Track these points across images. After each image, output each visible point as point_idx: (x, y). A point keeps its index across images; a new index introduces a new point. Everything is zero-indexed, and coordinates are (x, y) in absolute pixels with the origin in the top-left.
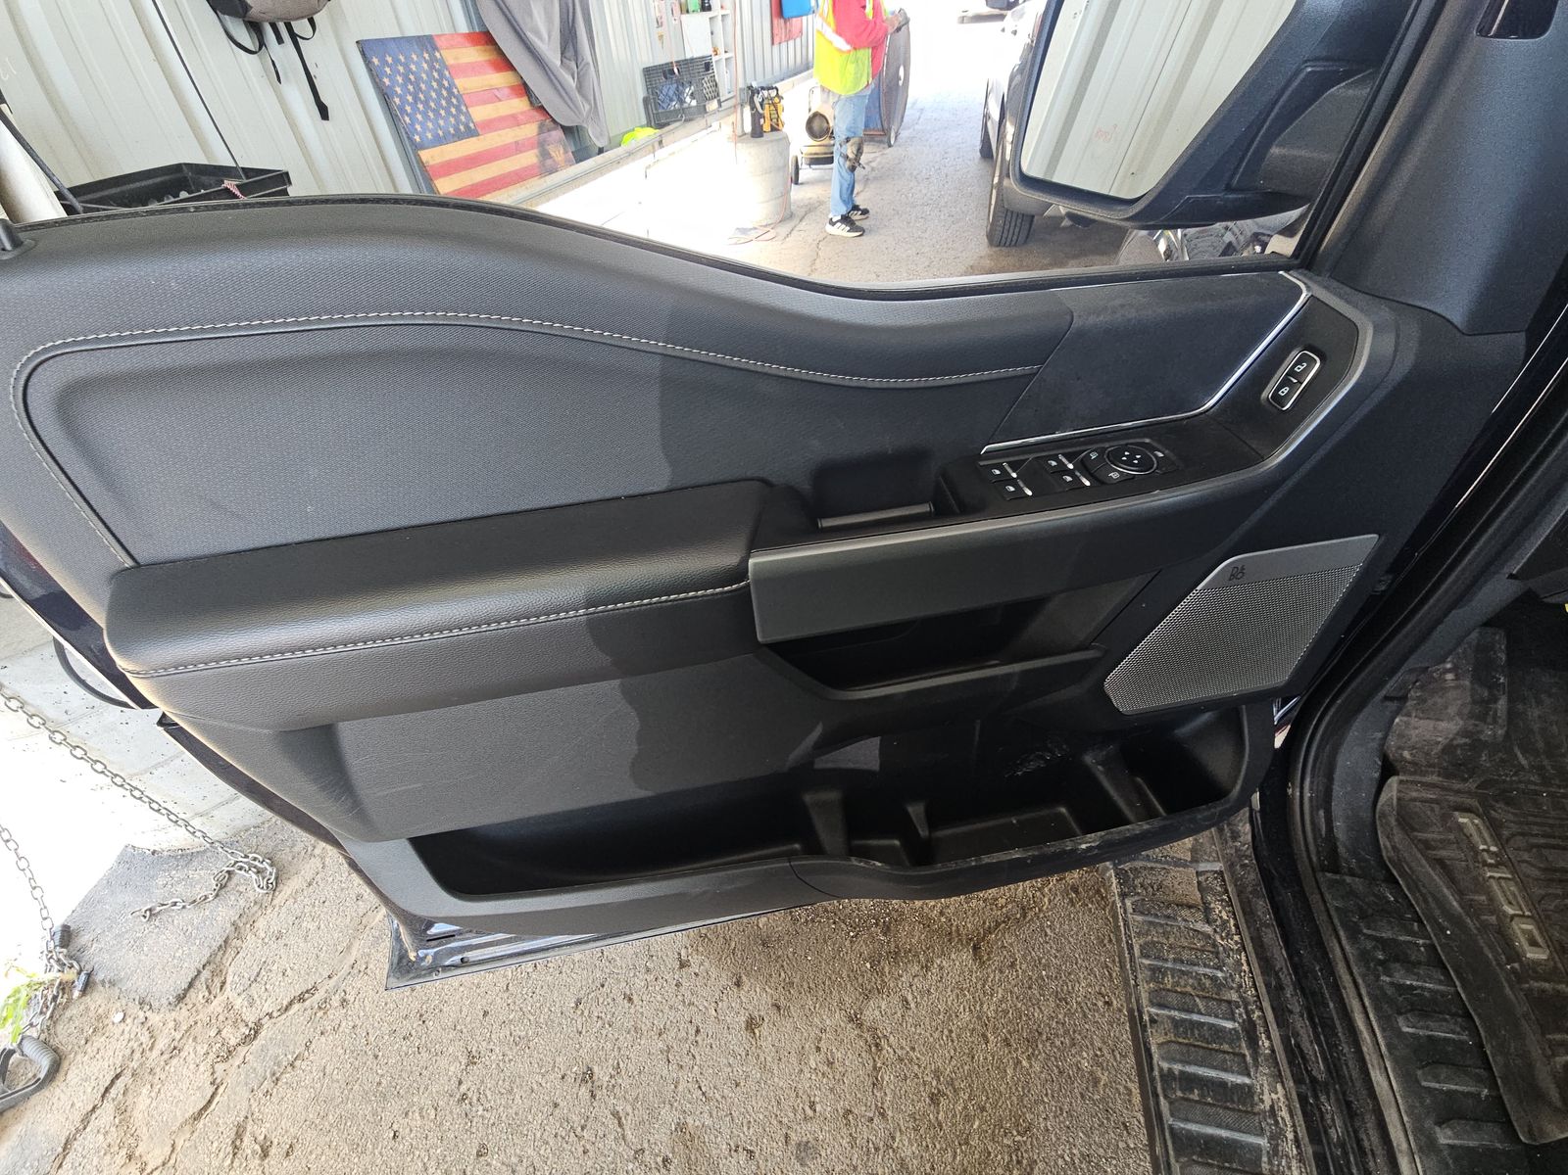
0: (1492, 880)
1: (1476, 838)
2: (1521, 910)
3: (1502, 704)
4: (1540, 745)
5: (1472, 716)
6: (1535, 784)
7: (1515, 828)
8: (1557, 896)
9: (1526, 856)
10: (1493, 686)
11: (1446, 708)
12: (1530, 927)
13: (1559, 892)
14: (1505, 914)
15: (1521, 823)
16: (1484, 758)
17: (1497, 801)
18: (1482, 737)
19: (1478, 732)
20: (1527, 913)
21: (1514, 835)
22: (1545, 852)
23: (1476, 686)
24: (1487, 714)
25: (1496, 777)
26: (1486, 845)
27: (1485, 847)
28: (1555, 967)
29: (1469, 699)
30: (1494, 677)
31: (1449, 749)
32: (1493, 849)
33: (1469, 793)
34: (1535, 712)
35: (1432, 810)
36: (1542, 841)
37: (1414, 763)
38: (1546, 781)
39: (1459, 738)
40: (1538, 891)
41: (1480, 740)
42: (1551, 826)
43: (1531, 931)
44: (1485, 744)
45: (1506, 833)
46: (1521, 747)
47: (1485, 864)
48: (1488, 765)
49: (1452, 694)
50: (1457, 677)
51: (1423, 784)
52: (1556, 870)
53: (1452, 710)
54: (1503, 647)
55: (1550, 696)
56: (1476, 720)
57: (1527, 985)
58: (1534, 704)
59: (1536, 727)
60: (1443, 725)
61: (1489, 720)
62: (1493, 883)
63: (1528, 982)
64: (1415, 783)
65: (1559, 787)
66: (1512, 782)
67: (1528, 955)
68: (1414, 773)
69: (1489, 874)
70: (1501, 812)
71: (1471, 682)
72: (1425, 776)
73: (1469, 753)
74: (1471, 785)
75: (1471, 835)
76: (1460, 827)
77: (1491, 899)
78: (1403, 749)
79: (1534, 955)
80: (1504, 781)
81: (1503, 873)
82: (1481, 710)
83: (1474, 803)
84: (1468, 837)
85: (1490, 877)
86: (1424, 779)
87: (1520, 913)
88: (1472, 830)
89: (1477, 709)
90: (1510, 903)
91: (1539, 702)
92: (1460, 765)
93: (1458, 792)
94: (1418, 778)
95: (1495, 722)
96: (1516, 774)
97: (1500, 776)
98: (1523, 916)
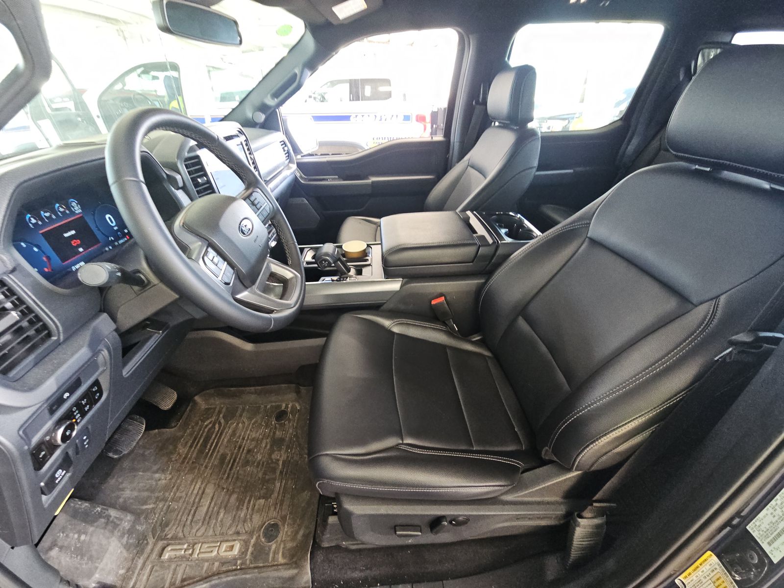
0: (199, 556)
1: (178, 553)
2: (216, 547)
3: (113, 513)
4: (146, 494)
5: (112, 532)
6: (164, 505)
7: (180, 529)
8: (215, 524)
9: (194, 531)
10: (100, 515)
11: (101, 545)
12: (225, 546)
13: (214, 521)
14: (216, 556)
15: (179, 524)
16: (140, 528)
17: (164, 531)
18: (127, 528)
19: (123, 529)
20: (219, 544)
21: (183, 531)
22: (195, 519)
23: (96, 524)
24: (115, 523)
25: (152, 526)
26: (181, 550)
27: (183, 550)
28: (244, 540)
29: (102, 531)
30: (95, 513)
31: (127, 547)
32: (185, 546)
33: (155, 544)
34: (127, 493)
35: (156, 571)
36: (190, 518)
37: (128, 570)
38: (165, 500)
39: (122, 541)
40: (211, 532)
41: (129, 529)
42: (185, 508)
43: (226, 546)
44: (133, 527)
45: (181, 535)
46: (143, 505)
47: (191, 555)
48: (144, 527)
49: (94, 539)
50: (85, 533)
51: (142, 569)
52: (204, 519)
53: (104, 542)
54: (80, 503)
55: (122, 483)
56: (116, 529)
57: (248, 561)
58: (122, 492)
59: (135, 494)
60: (111, 549)
61: (118, 523)
62: (201, 556)
63: (246, 560)
64: (139, 574)
65: (170, 495)
66: (158, 518)
67: (236, 553)
68: (133, 572)
69: (196, 556)
70: (170, 532)
71: (92, 526)
72: (137, 567)
73: (134, 536)
74: (151, 541)
75: (176, 555)
76: (170, 560)
77: (207, 560)
78: (117, 573)
79: (236, 551)
80: (156, 522)
81: (198, 547)
82: (112, 525)
83: (160, 544)
84: (176, 557)
85: (198, 555)
86: (139, 567)
87: (217, 548)
88: (173, 554)
89: (110, 527)
90: (212, 551)
91: (123, 490)
92: (138, 543)
93: (152, 550)
94: (137, 572)
95: (121, 520)
96: (155, 514)
97: (152, 523)
98: (219, 546)
